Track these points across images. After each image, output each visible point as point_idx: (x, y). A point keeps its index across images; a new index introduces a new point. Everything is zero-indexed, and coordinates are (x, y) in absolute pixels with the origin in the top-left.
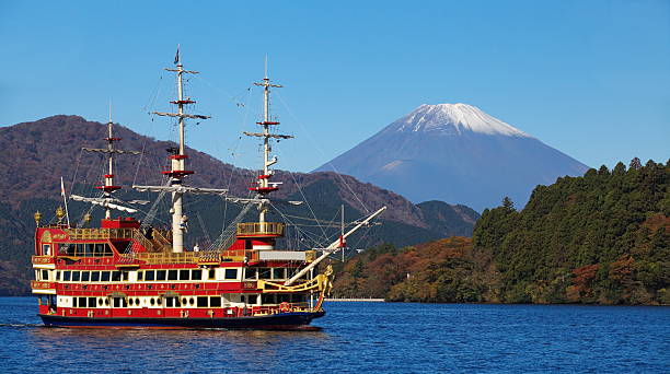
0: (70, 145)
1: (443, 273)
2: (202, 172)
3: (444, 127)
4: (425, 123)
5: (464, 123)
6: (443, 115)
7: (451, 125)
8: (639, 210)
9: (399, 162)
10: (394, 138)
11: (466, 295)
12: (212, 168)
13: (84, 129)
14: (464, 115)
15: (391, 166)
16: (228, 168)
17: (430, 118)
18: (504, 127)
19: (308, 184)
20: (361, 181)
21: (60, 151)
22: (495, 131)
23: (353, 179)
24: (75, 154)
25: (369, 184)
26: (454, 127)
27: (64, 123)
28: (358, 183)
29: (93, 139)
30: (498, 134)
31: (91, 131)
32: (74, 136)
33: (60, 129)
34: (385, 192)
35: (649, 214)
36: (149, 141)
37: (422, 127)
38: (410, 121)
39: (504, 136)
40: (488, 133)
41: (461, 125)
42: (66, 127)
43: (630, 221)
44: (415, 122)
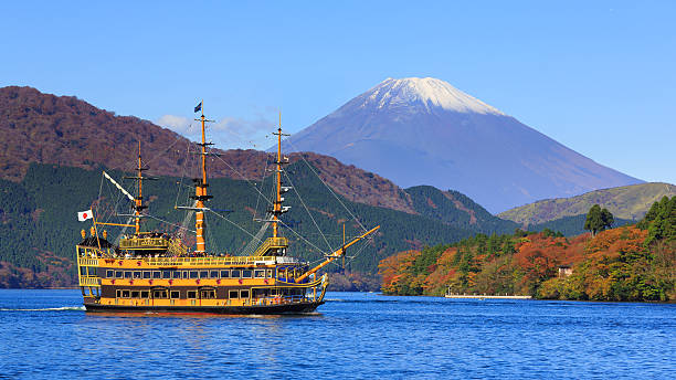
0: (23, 120)
1: (616, 267)
3: (411, 103)
4: (389, 100)
5: (434, 101)
6: (410, 91)
7: (419, 102)
11: (647, 293)
13: (39, 102)
14: (436, 91)
17: (395, 93)
18: (477, 105)
20: (343, 163)
21: (13, 127)
22: (467, 109)
23: (336, 161)
24: (30, 129)
25: (353, 167)
26: (423, 105)
27: (17, 95)
28: (340, 165)
29: (50, 114)
30: (472, 112)
31: (48, 104)
32: (27, 110)
33: (12, 102)
34: (371, 175)
36: (108, 116)
37: (387, 103)
38: (373, 97)
39: (477, 115)
40: (459, 110)
41: (429, 101)
42: (19, 99)
44: (379, 98)
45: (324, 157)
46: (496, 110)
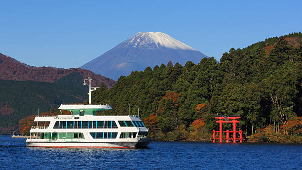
2: (9, 67)
3: (150, 44)
4: (140, 43)
5: (161, 43)
6: (150, 38)
7: (154, 44)
8: (163, 90)
9: (125, 63)
10: (122, 50)
12: (14, 65)
14: (161, 38)
15: (121, 65)
16: (23, 65)
17: (142, 40)
18: (182, 46)
19: (66, 75)
22: (177, 47)
23: (92, 73)
26: (155, 45)
30: (179, 49)
34: (108, 79)
35: (168, 92)
37: (138, 45)
38: (132, 41)
40: (173, 48)
41: (159, 44)
43: (157, 95)
44: (134, 42)
45: (85, 70)
46: (191, 48)
